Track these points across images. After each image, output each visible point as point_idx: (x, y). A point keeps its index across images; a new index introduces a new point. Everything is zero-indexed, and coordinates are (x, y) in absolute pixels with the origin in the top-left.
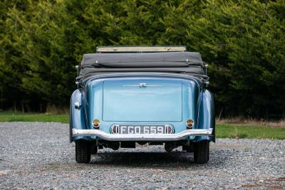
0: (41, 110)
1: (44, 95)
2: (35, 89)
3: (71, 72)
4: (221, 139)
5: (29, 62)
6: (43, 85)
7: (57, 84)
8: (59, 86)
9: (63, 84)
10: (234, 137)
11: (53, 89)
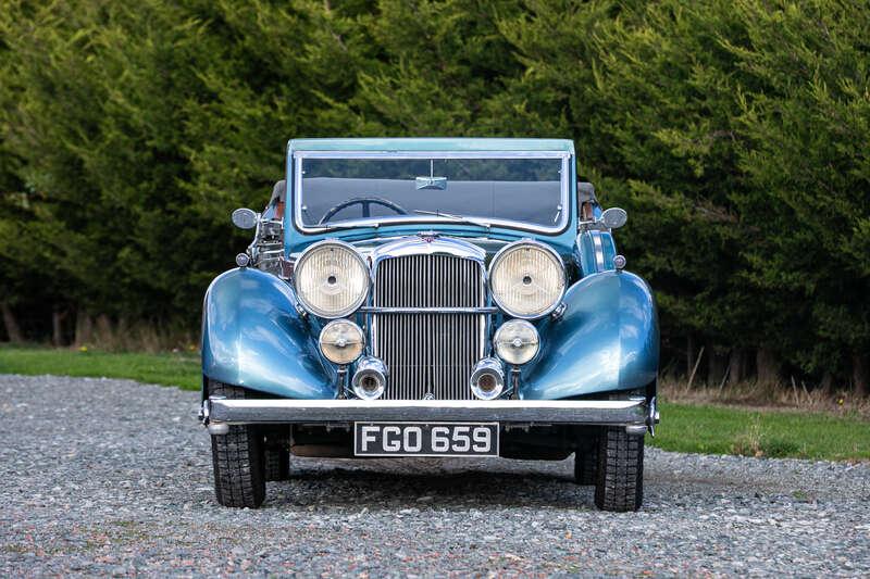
0: (57, 334)
1: (74, 283)
2: (41, 260)
3: (172, 206)
4: (703, 458)
5: (25, 162)
6: (66, 248)
7: (120, 246)
8: (125, 253)
9: (138, 248)
10: (747, 452)
11: (105, 262)
